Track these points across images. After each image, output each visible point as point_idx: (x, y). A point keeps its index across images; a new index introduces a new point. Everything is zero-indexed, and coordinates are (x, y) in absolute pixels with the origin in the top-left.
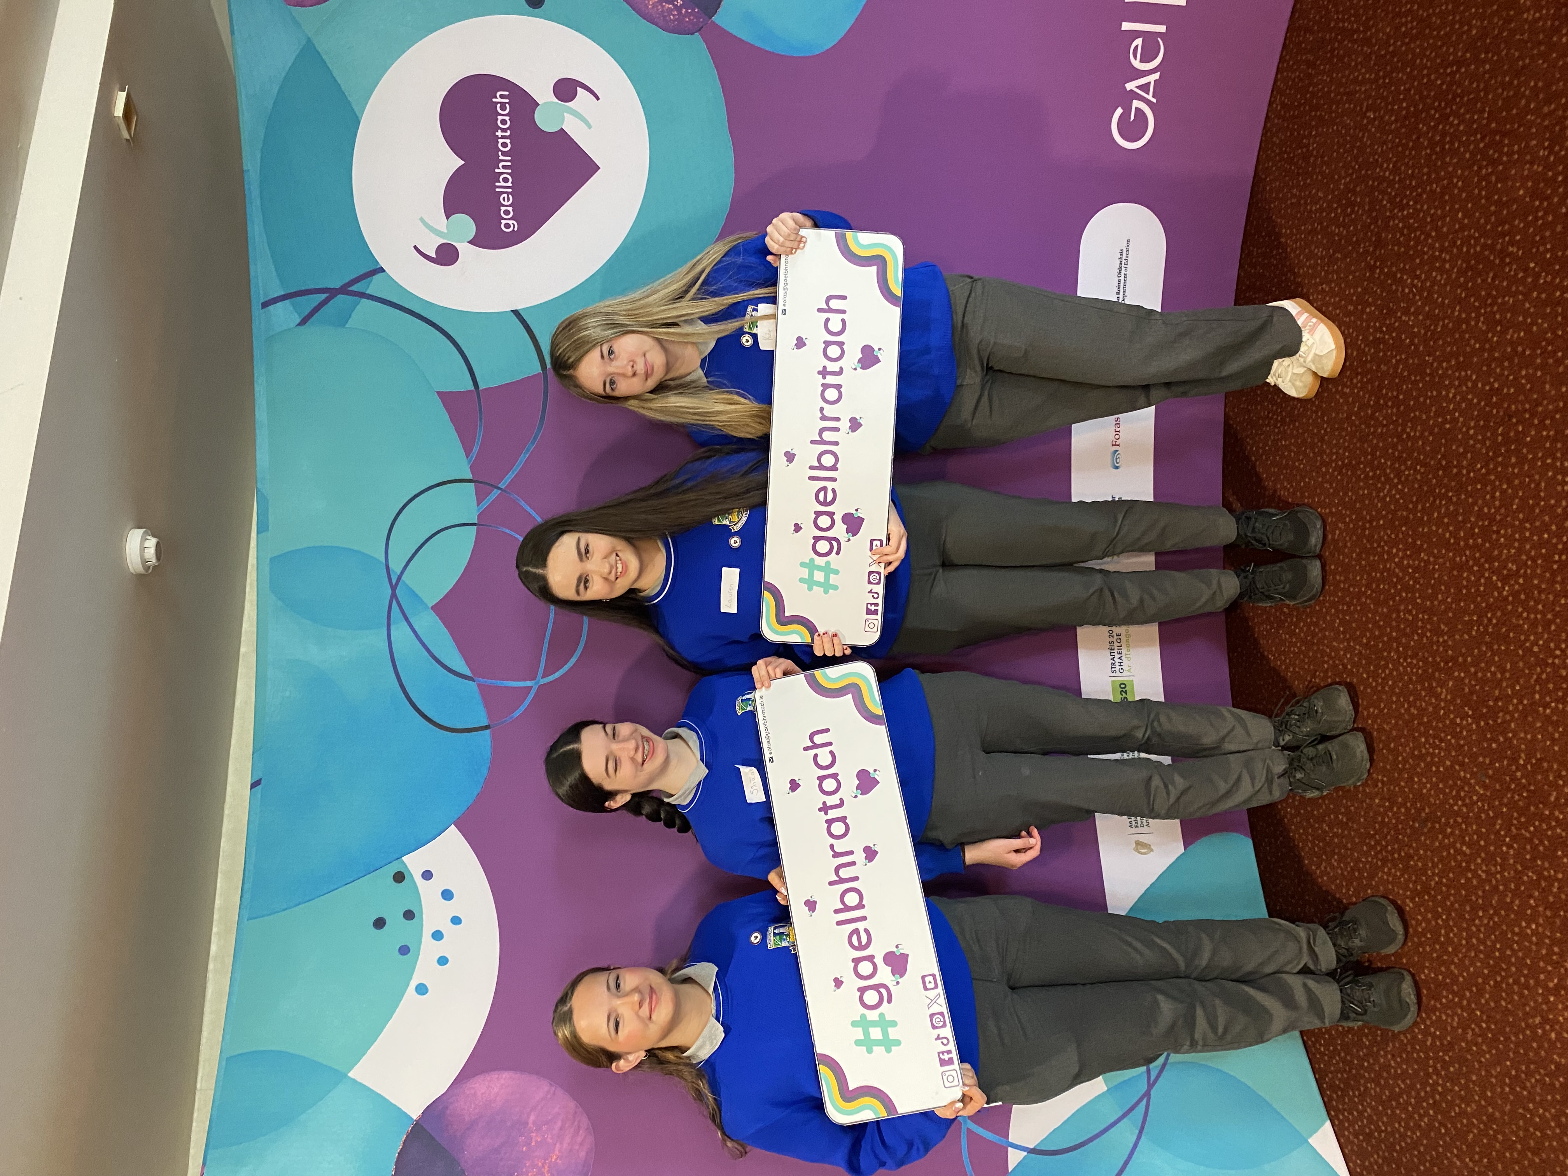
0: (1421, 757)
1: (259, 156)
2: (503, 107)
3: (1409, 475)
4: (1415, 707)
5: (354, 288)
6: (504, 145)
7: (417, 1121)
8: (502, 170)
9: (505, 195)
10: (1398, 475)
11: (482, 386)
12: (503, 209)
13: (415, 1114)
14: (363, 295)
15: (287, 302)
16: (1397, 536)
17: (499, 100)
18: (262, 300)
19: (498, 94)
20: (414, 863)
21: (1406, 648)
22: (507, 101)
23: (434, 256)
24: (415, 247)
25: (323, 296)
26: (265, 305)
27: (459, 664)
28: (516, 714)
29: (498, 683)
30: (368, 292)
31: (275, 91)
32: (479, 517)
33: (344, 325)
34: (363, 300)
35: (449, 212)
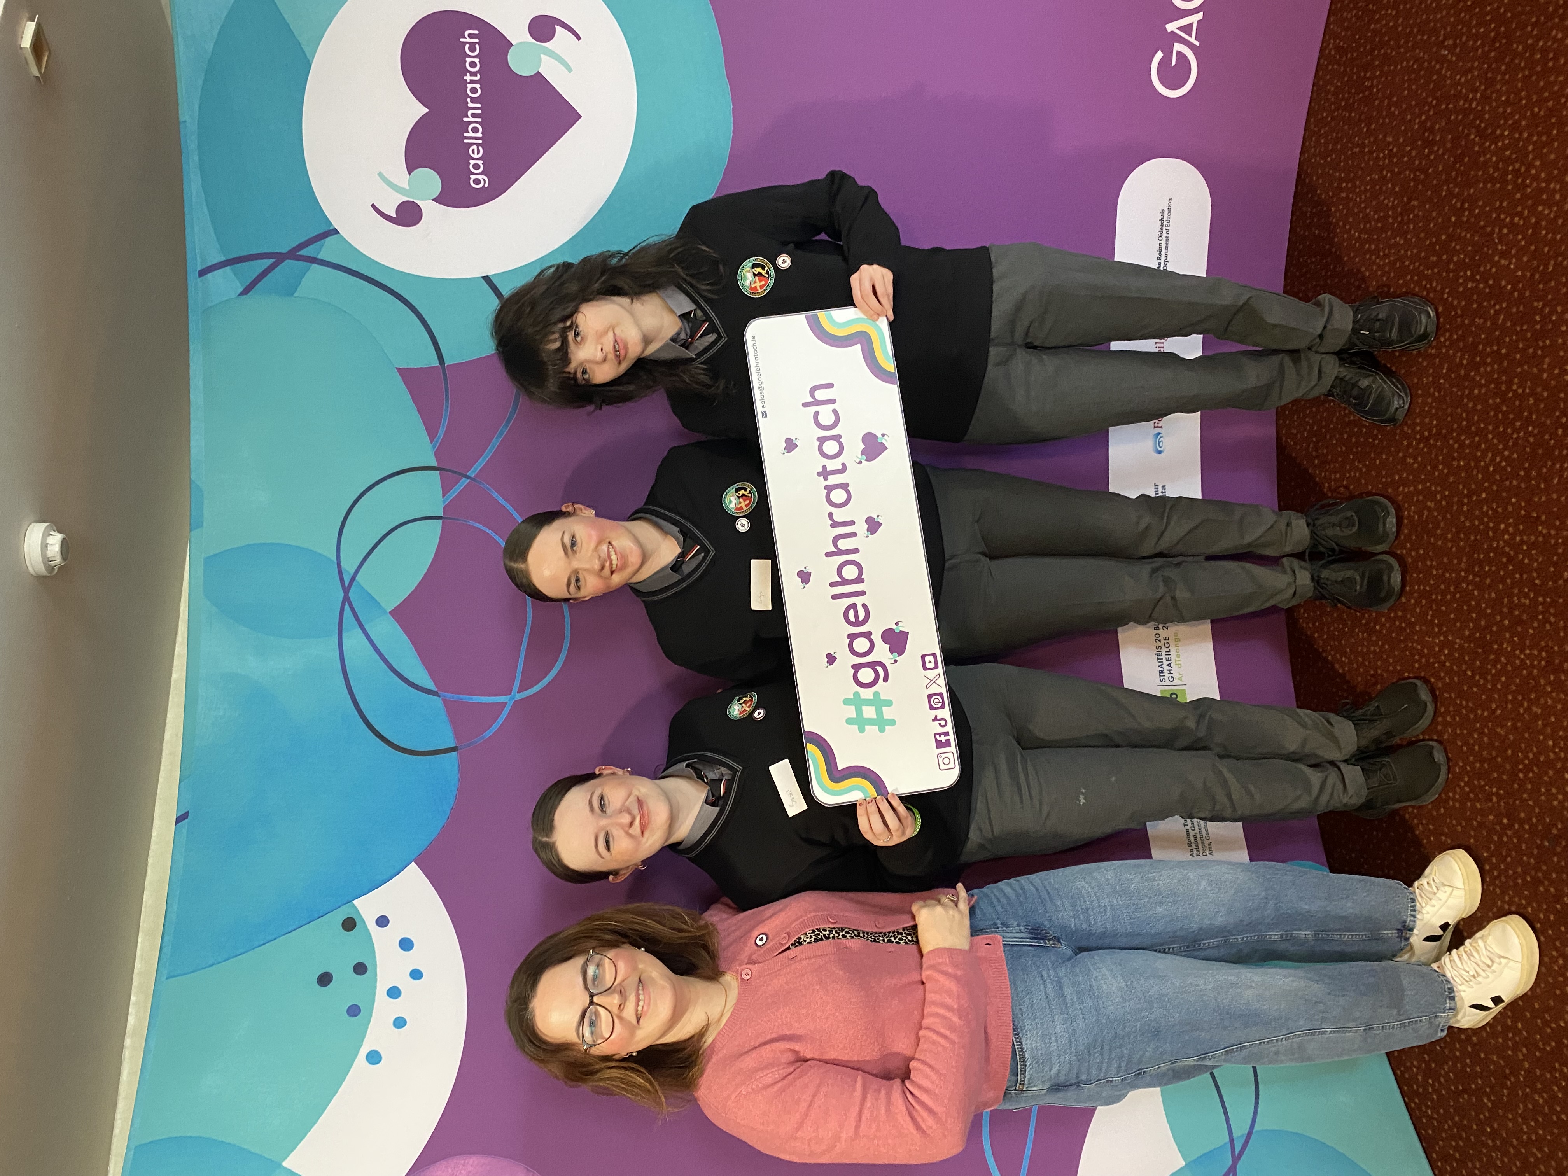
1: (197, 104)
2: (472, 49)
5: (303, 252)
6: (474, 90)
8: (471, 119)
9: (475, 147)
11: (448, 361)
12: (472, 162)
14: (312, 260)
15: (228, 268)
17: (468, 40)
18: (200, 268)
19: (467, 33)
20: (368, 907)
22: (477, 40)
23: (395, 216)
24: (373, 206)
25: (269, 262)
26: (203, 273)
27: (423, 678)
28: (488, 734)
29: (466, 698)
30: (319, 257)
31: (215, 33)
32: (445, 509)
33: (292, 295)
34: (314, 265)
35: (411, 166)
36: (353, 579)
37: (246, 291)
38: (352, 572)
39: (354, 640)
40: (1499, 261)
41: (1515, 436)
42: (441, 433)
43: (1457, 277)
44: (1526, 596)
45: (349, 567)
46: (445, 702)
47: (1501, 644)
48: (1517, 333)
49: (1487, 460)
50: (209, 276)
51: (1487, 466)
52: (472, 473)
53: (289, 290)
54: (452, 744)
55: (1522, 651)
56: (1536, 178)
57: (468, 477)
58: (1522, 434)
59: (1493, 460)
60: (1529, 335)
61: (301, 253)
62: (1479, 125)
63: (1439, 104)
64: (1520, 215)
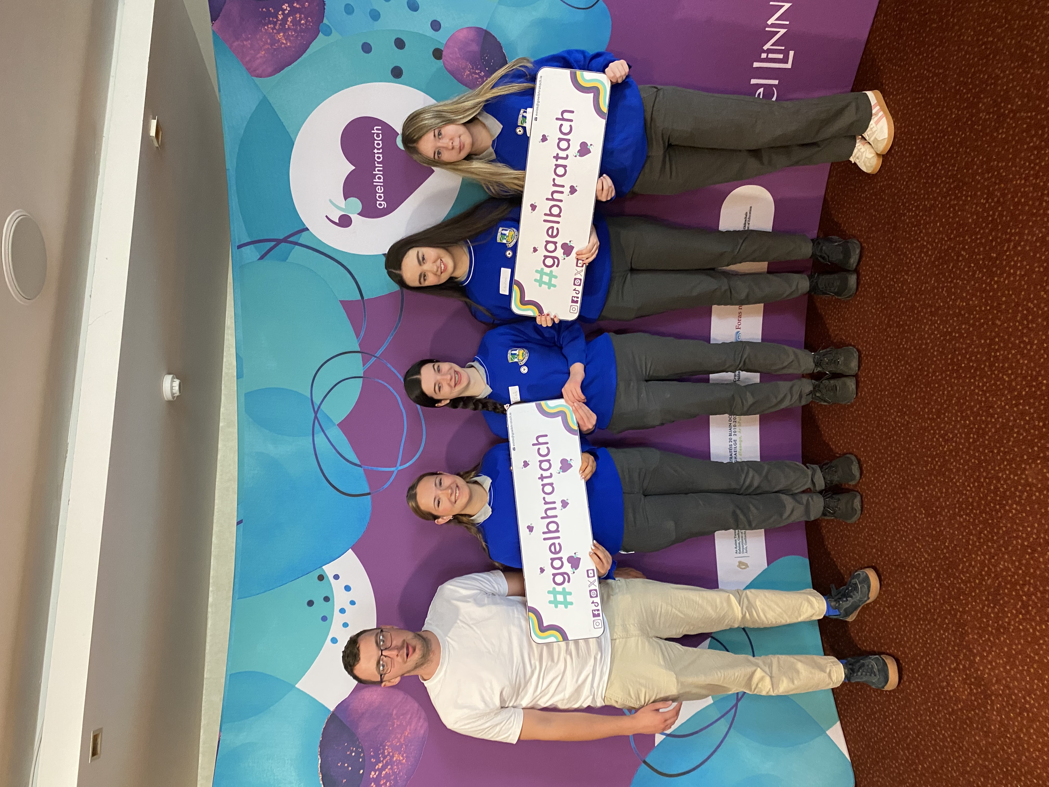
0: (898, 531)
1: (235, 161)
2: (378, 136)
3: (902, 370)
4: (897, 502)
5: (291, 239)
6: (379, 158)
7: (333, 712)
8: (377, 172)
9: (379, 187)
10: (897, 368)
11: (365, 298)
12: (378, 195)
13: (332, 709)
14: (296, 243)
15: (252, 245)
16: (894, 403)
17: (376, 131)
18: (237, 244)
19: (375, 128)
20: (329, 570)
21: (895, 467)
22: (380, 132)
23: (337, 221)
24: (326, 216)
25: (273, 244)
26: (239, 247)
27: (353, 457)
28: (386, 486)
29: (375, 468)
30: (299, 242)
31: (245, 125)
32: (364, 373)
33: (285, 261)
34: (296, 246)
35: (346, 197)
36: (319, 407)
37: (262, 258)
38: (318, 404)
39: (320, 438)
40: (904, 276)
42: (362, 334)
43: (887, 276)
44: (897, 448)
45: (317, 401)
46: (364, 470)
47: (886, 469)
48: (907, 316)
49: (890, 375)
50: (243, 249)
51: (889, 378)
52: (378, 354)
53: (284, 258)
54: (367, 490)
55: (893, 475)
56: (923, 239)
57: (375, 357)
59: (892, 376)
60: (912, 319)
61: (289, 240)
64: (915, 255)
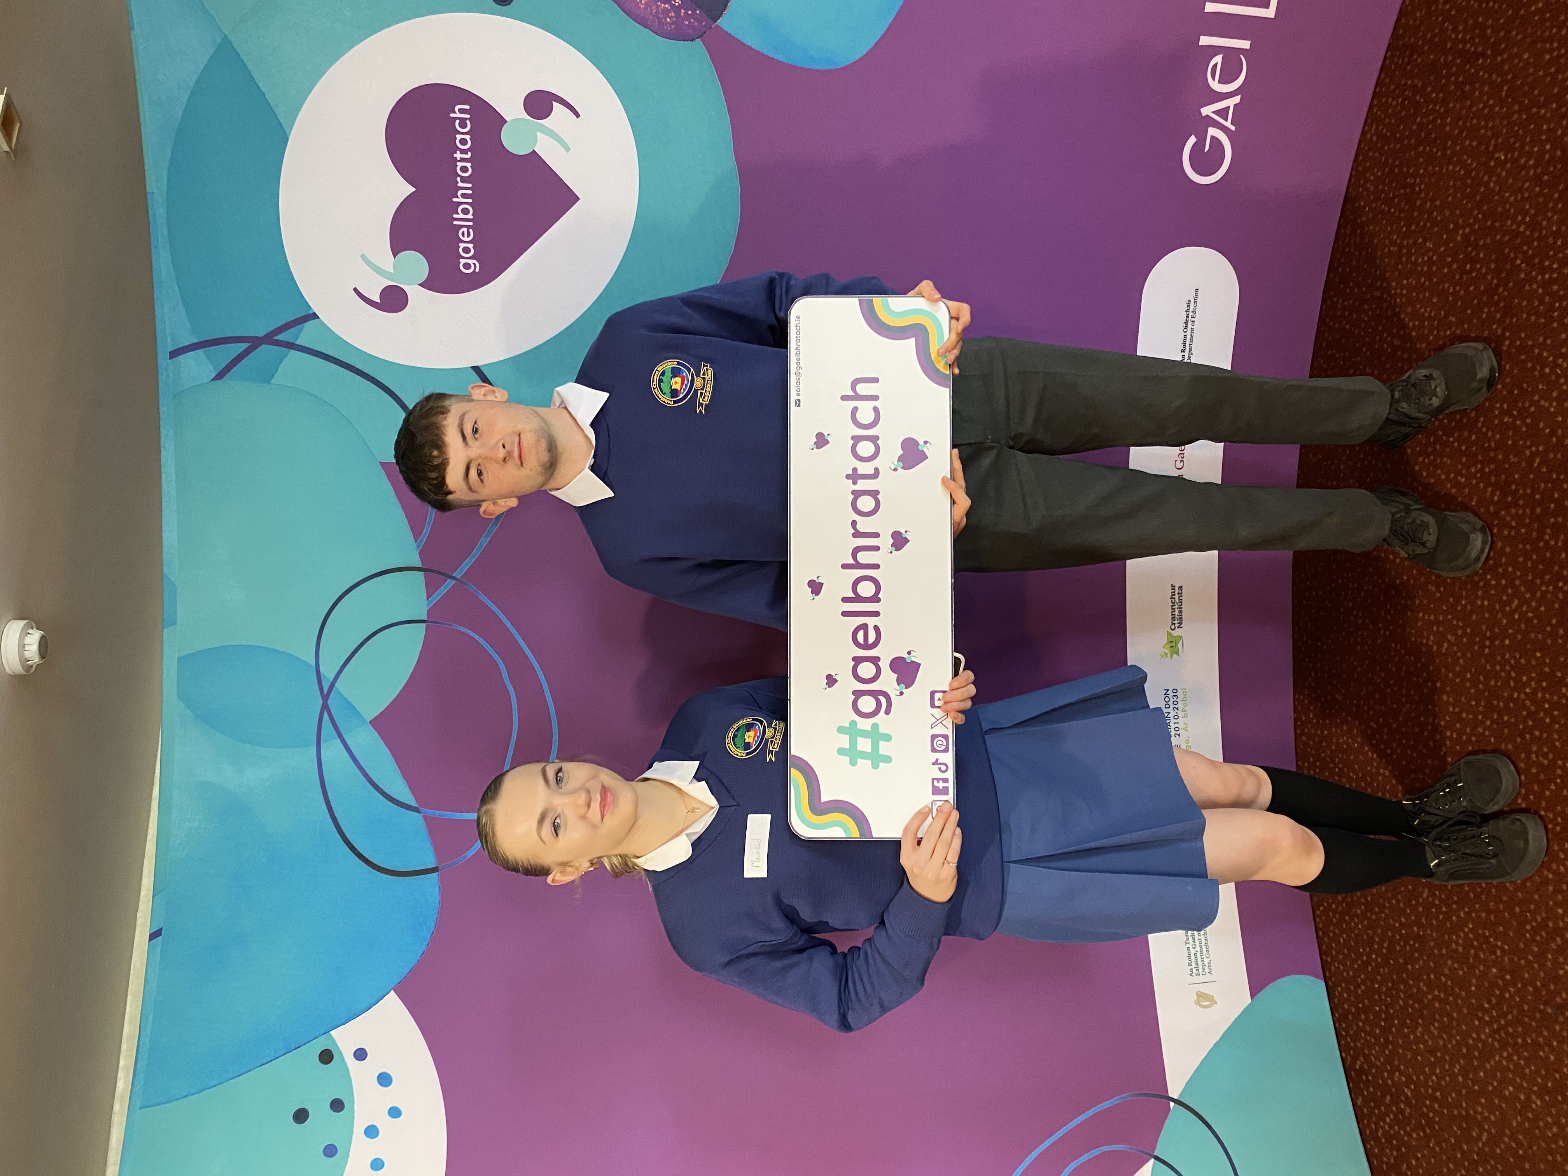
1: (165, 175)
2: (463, 126)
6: (464, 169)
8: (461, 200)
9: (465, 229)
12: (462, 245)
14: (291, 346)
15: (202, 351)
17: (458, 115)
18: (170, 349)
19: (457, 108)
20: (345, 1038)
22: (468, 116)
23: (378, 301)
24: (355, 290)
25: (244, 346)
26: (174, 354)
27: (403, 792)
28: (470, 853)
29: (448, 815)
30: (297, 342)
31: (185, 99)
32: (429, 613)
33: (269, 382)
34: (292, 351)
35: (396, 251)
36: (332, 685)
37: (220, 376)
38: (331, 677)
39: (333, 751)
41: (1544, 588)
42: (426, 531)
45: (328, 673)
46: (425, 818)
50: (181, 358)
52: (458, 574)
53: (266, 376)
54: (433, 864)
57: (454, 578)
58: (1551, 588)
61: (278, 337)
62: (1526, 252)
63: (1485, 219)
